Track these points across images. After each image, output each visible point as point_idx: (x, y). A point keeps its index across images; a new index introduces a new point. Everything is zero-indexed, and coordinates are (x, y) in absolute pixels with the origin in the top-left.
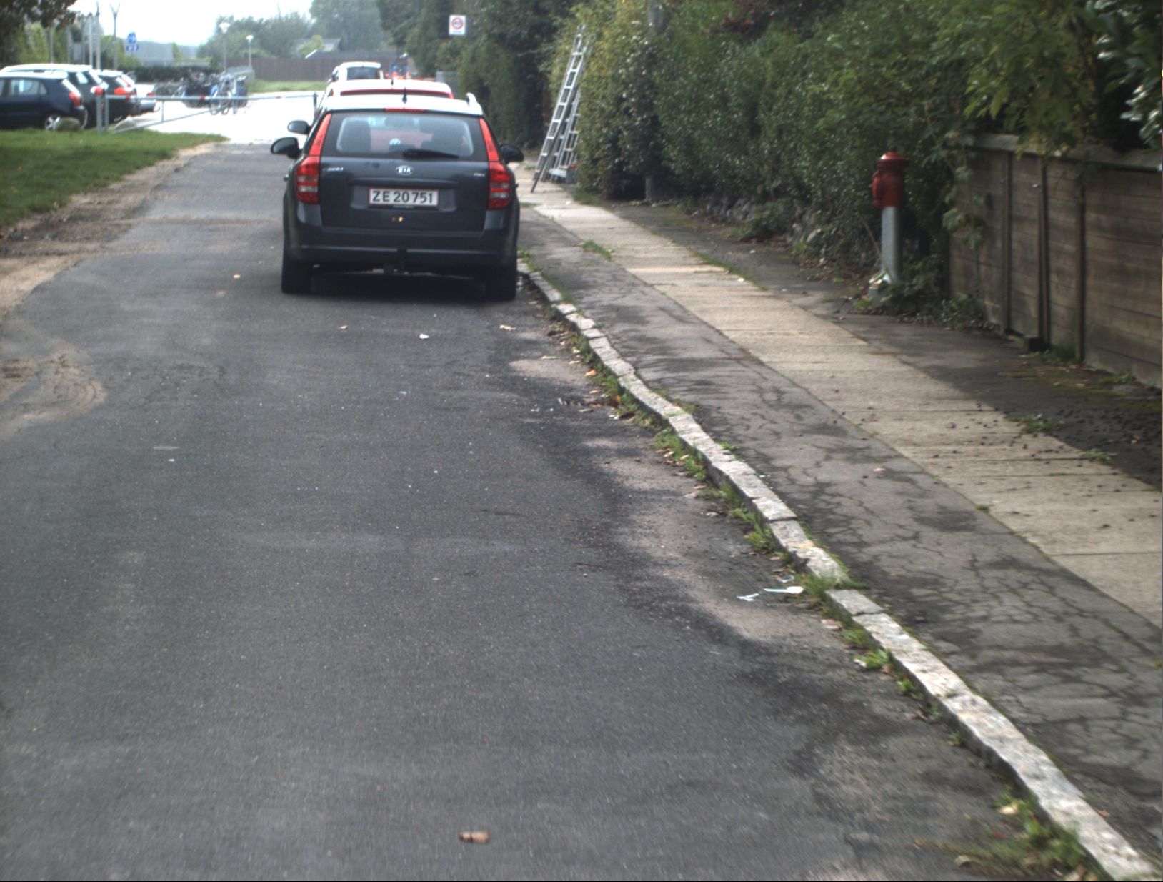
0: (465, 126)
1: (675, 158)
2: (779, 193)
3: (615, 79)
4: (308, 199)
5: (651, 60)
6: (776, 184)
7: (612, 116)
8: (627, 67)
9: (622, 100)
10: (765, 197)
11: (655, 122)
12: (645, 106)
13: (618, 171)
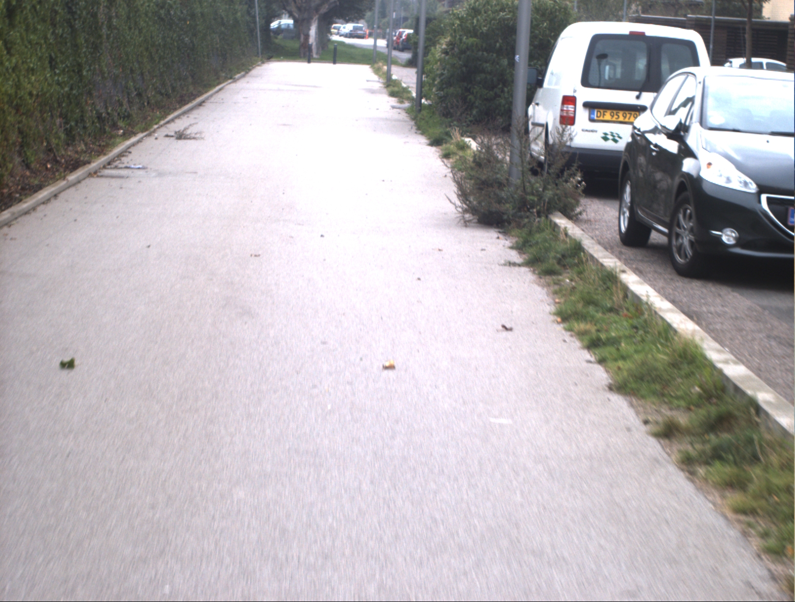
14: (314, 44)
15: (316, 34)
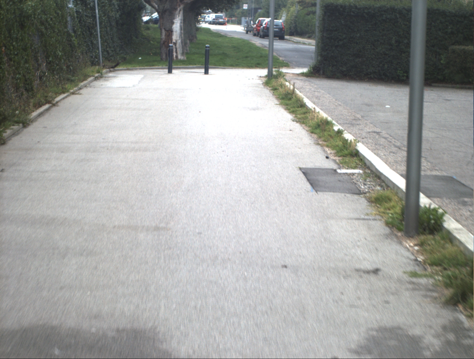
0: (280, 23)
1: (299, 30)
2: (311, 33)
3: (291, 19)
4: (265, 29)
5: (296, 17)
6: (311, 32)
7: (290, 24)
8: (292, 18)
9: (291, 22)
10: (309, 33)
11: (296, 25)
12: (295, 23)
13: (291, 32)
14: (179, 41)
15: (181, 29)
